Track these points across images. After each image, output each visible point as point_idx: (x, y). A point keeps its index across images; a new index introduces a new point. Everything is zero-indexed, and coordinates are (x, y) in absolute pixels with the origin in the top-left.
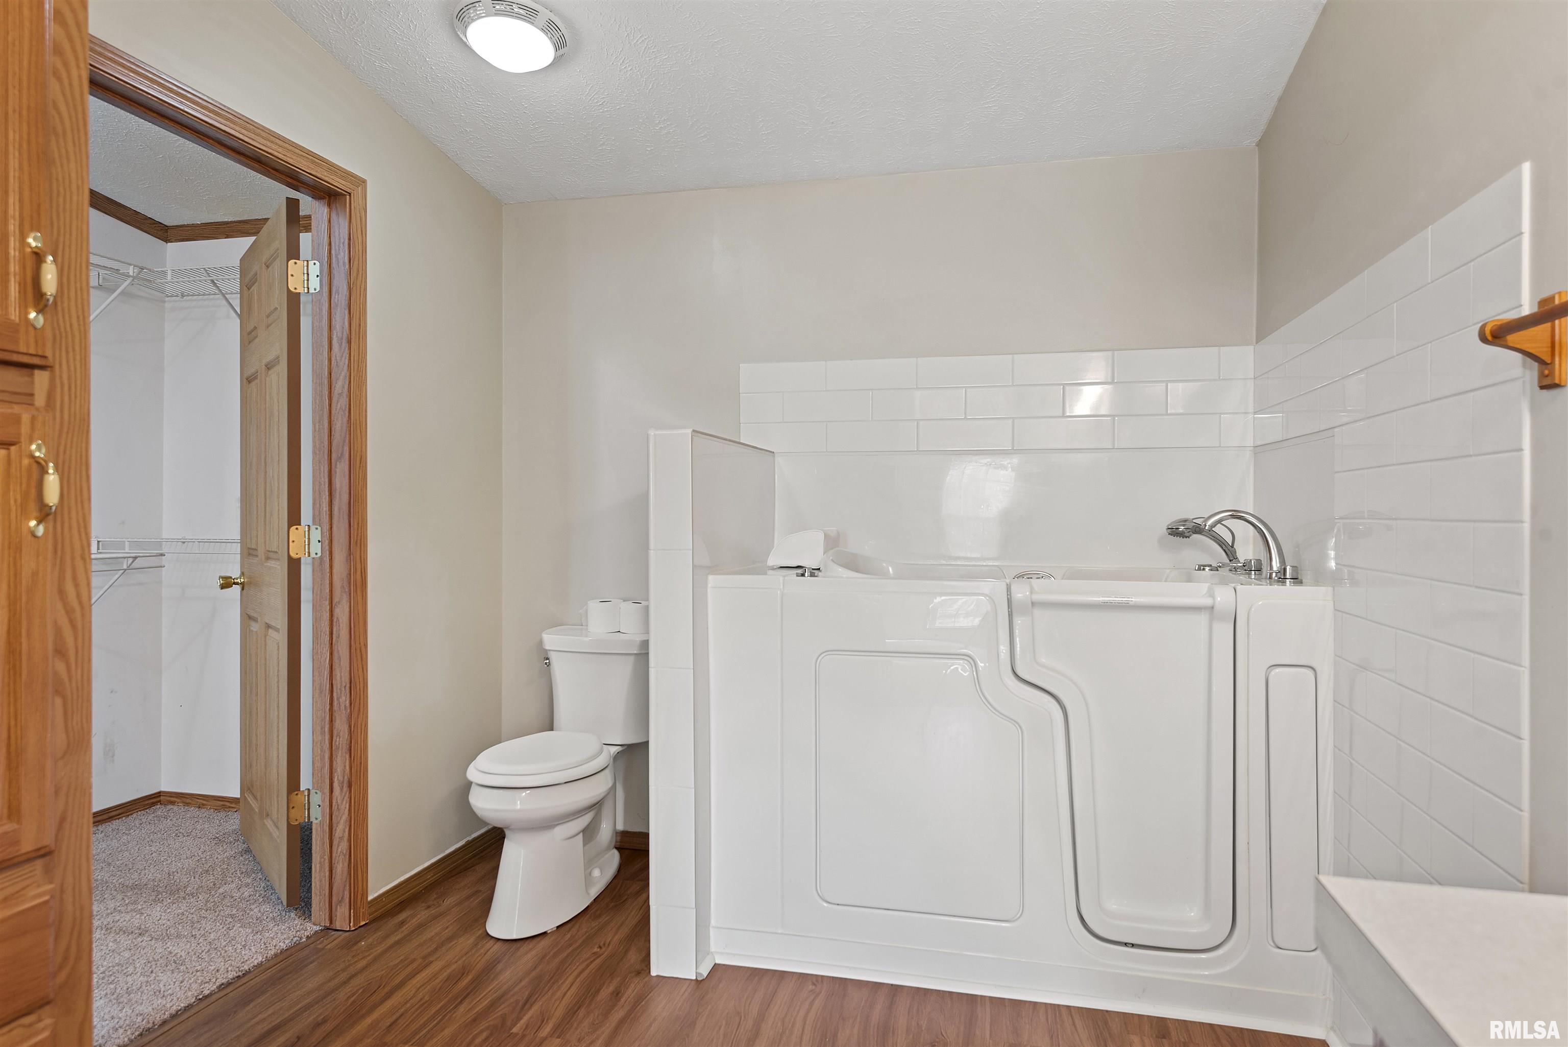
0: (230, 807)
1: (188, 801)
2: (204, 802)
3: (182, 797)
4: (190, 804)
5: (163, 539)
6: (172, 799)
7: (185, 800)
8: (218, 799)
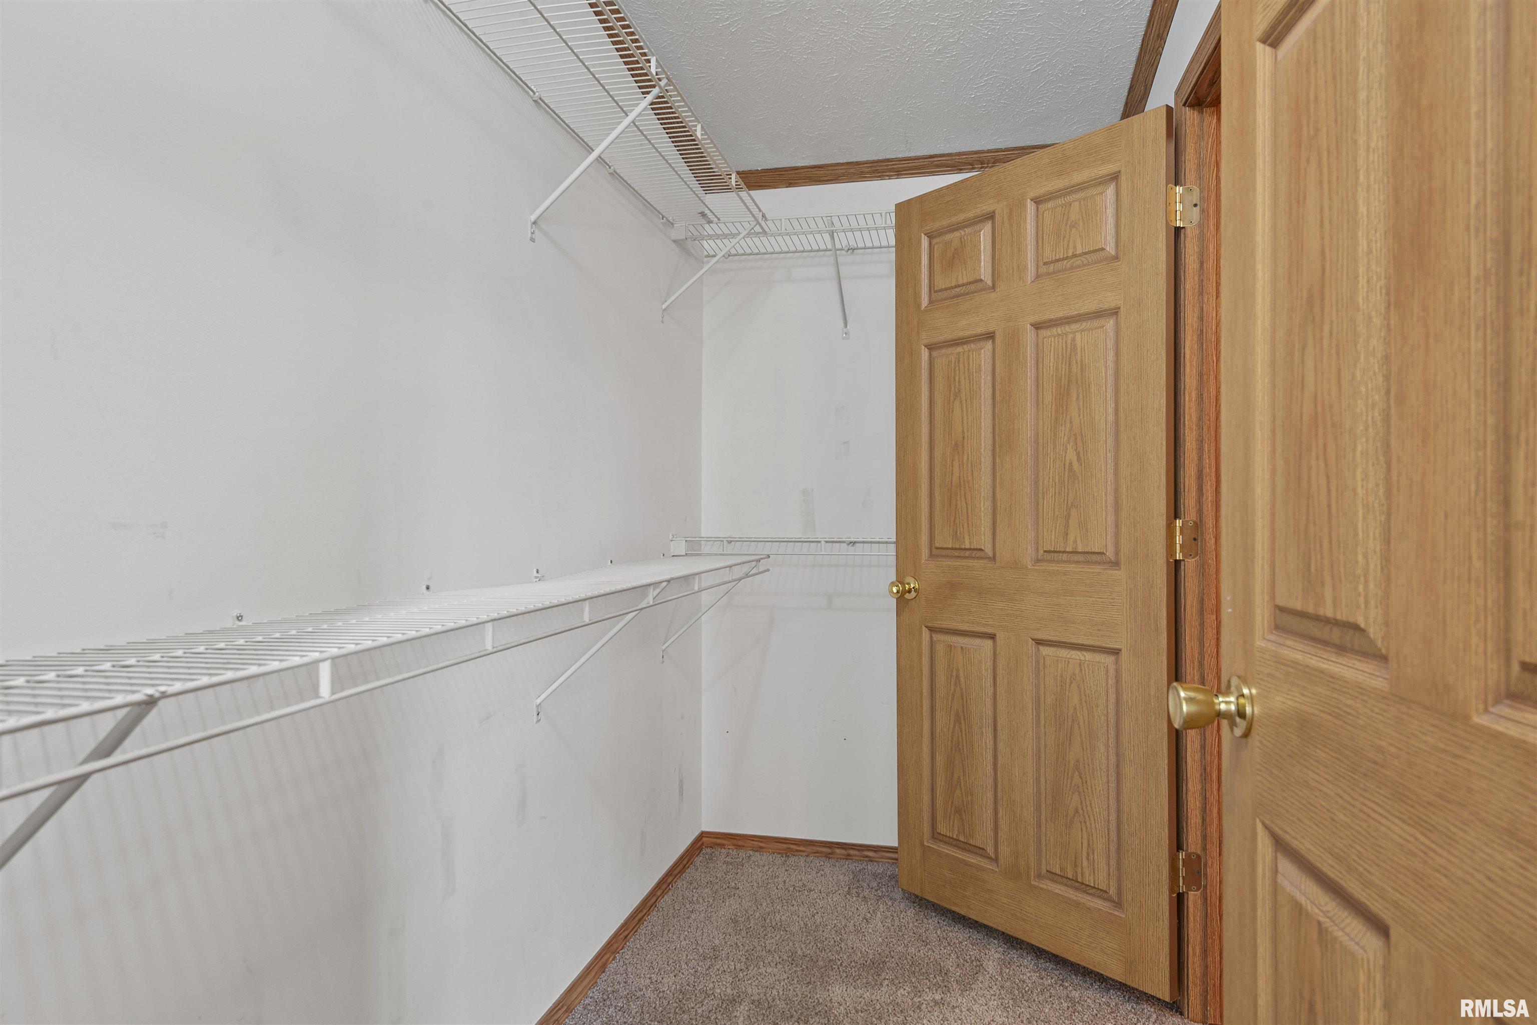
0: (797, 851)
1: (740, 843)
2: (762, 845)
3: (731, 838)
4: (743, 846)
5: (702, 538)
6: (718, 841)
7: (735, 842)
8: (781, 841)
